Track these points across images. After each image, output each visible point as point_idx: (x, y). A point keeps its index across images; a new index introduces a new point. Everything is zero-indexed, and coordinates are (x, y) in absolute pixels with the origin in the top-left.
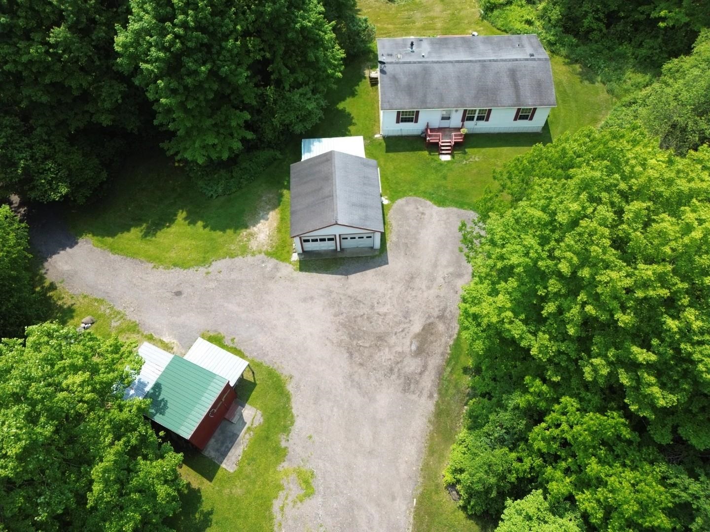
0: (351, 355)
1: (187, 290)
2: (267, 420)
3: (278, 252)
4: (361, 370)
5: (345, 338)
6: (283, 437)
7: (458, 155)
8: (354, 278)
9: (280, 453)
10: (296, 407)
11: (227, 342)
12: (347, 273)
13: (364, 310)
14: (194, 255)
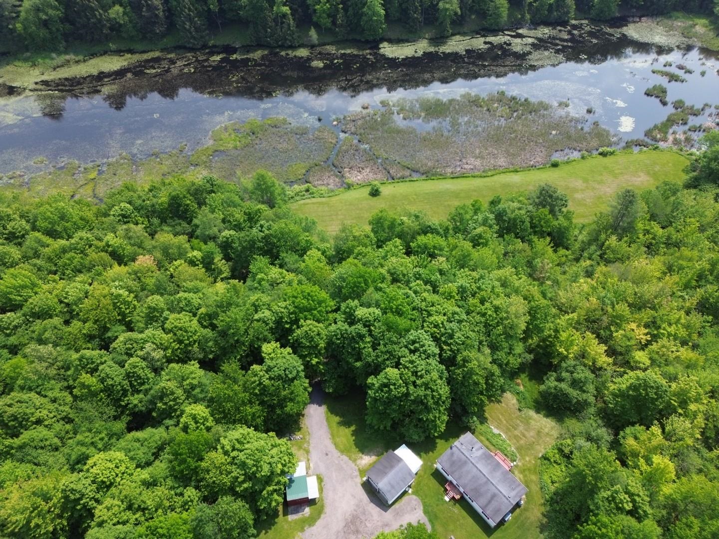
0: (345, 526)
1: (330, 456)
2: (309, 517)
3: (362, 472)
4: (343, 534)
5: (349, 520)
6: (307, 526)
7: (452, 503)
8: (372, 506)
9: (302, 530)
10: (319, 523)
11: (323, 484)
12: (372, 501)
13: (363, 518)
14: (342, 447)
